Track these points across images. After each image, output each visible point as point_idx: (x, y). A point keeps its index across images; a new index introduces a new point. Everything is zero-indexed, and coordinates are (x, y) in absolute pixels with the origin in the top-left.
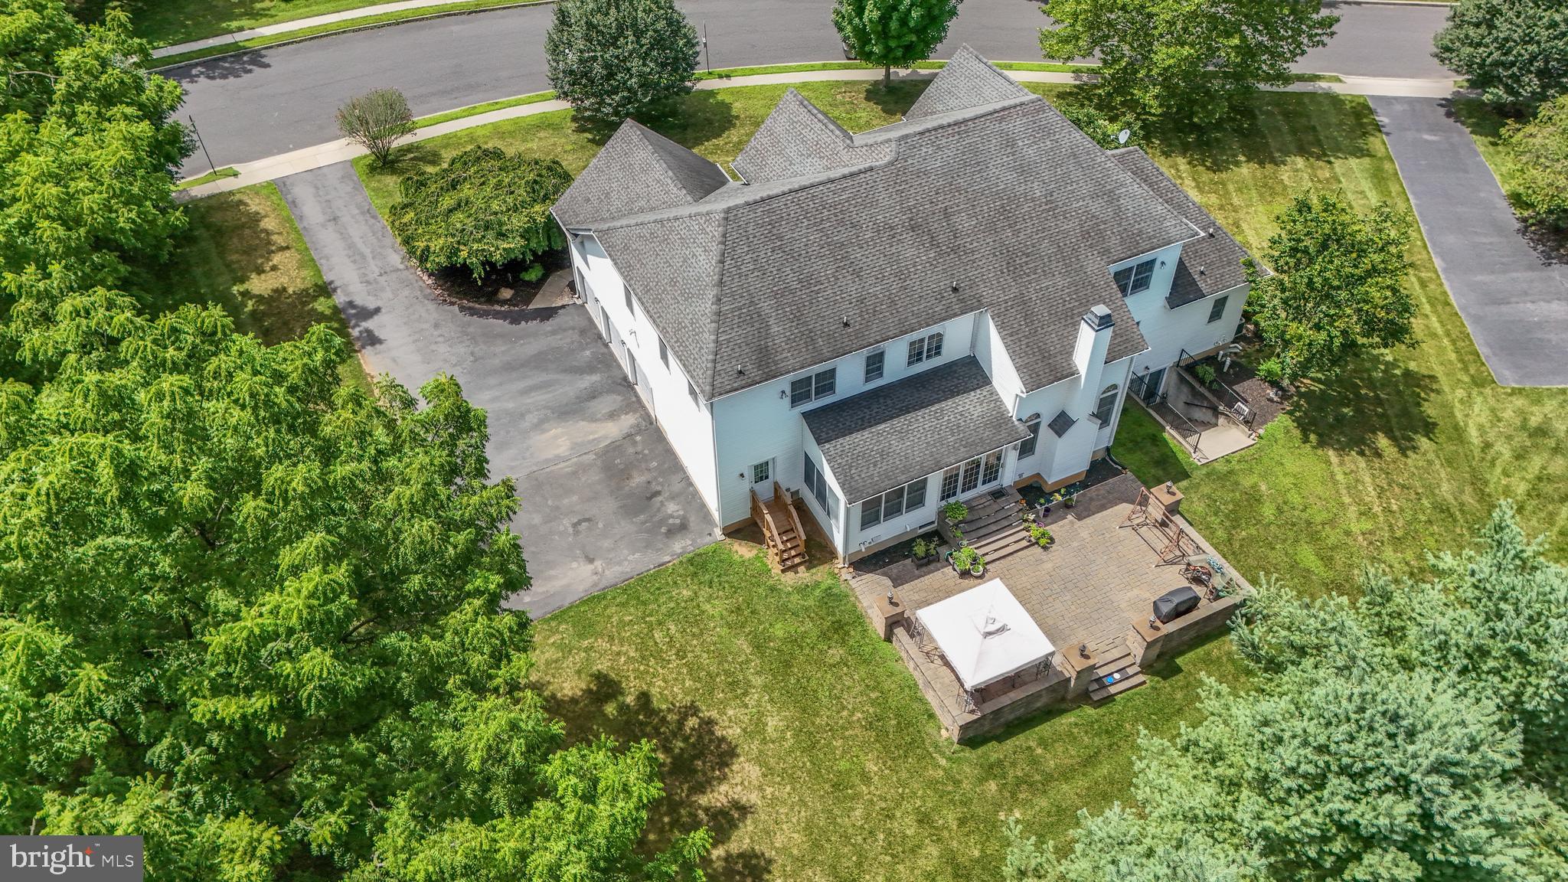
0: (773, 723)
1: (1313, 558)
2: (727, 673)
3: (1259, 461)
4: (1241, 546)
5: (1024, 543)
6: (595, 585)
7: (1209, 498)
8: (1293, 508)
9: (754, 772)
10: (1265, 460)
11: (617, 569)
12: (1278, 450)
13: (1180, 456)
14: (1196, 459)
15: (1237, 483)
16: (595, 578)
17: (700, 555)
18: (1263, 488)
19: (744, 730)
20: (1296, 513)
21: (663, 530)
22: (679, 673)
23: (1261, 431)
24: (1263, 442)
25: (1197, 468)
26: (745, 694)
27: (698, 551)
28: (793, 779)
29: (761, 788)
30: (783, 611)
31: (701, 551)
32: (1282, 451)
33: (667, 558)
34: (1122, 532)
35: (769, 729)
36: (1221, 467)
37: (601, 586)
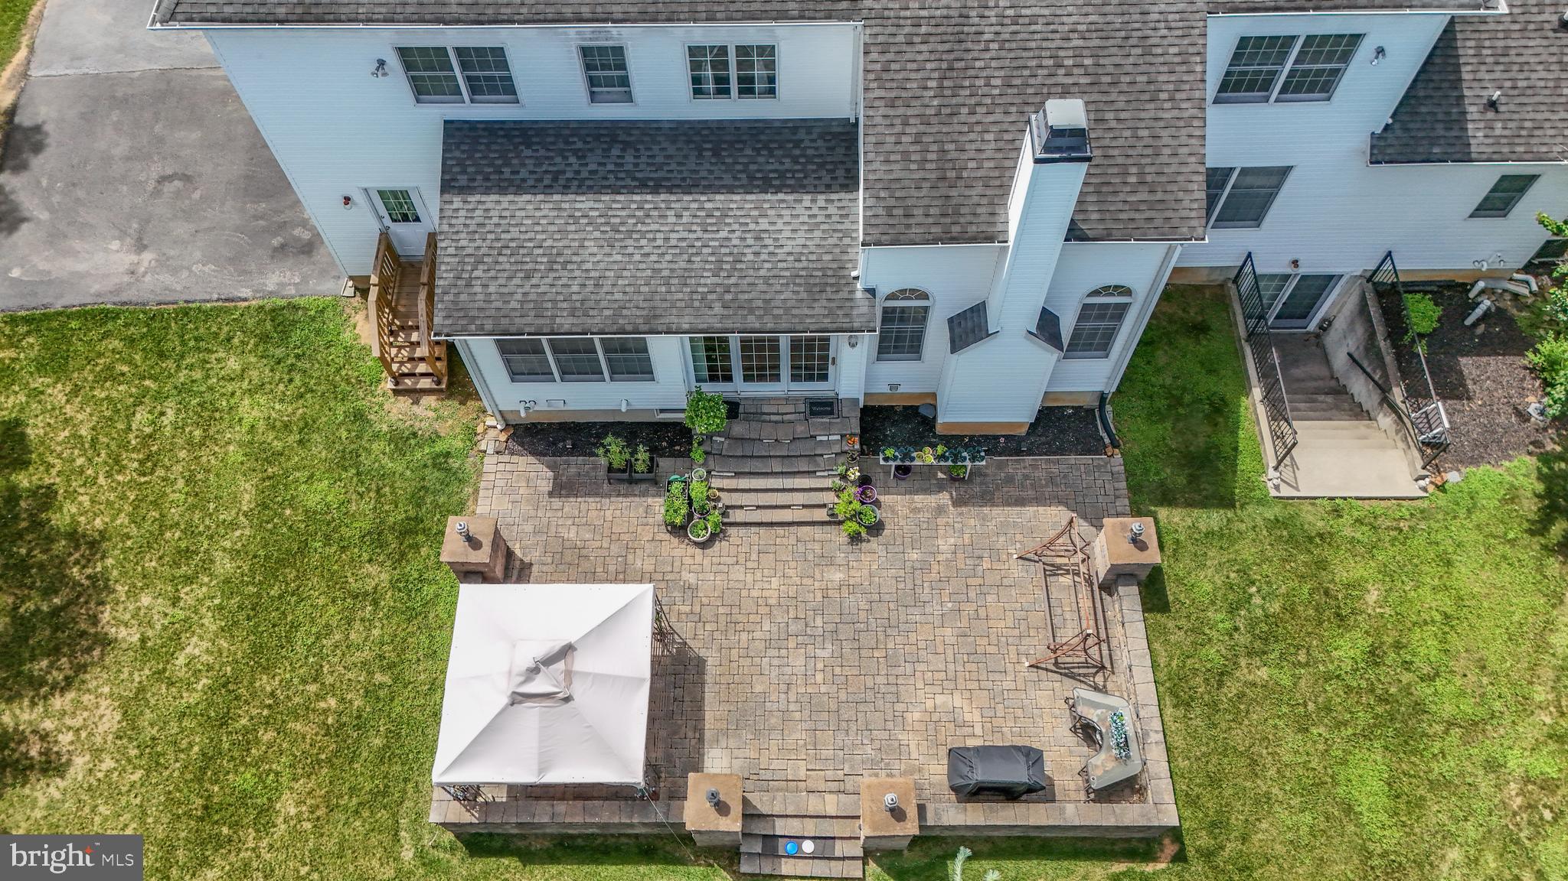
0: (195, 647)
1: (1377, 786)
2: (190, 531)
3: (1402, 537)
4: (1241, 696)
5: (821, 515)
6: (118, 291)
7: (1243, 572)
8: (1407, 665)
9: (110, 719)
10: (1419, 541)
11: (166, 278)
12: (1464, 531)
13: (1244, 463)
14: (1272, 482)
15: (1322, 565)
16: (126, 279)
17: (296, 308)
18: (1372, 597)
19: (143, 640)
20: (1407, 677)
21: (276, 242)
22: (123, 497)
23: (1453, 477)
24: (1442, 500)
25: (1263, 501)
26: (189, 580)
27: (297, 300)
28: (156, 763)
29: (97, 753)
30: (348, 459)
31: (302, 302)
32: (1471, 537)
33: (245, 292)
34: (1017, 570)
35: (181, 660)
36: (1314, 520)
37: (124, 298)
